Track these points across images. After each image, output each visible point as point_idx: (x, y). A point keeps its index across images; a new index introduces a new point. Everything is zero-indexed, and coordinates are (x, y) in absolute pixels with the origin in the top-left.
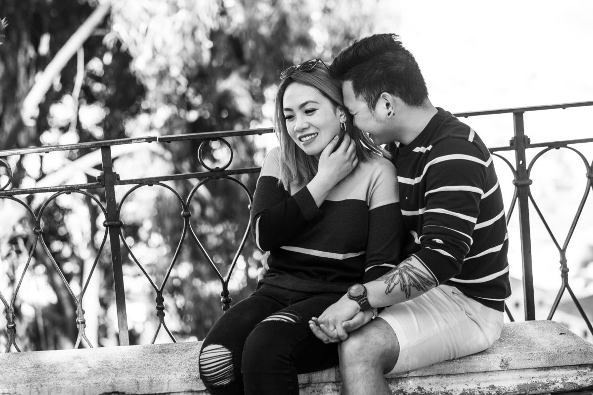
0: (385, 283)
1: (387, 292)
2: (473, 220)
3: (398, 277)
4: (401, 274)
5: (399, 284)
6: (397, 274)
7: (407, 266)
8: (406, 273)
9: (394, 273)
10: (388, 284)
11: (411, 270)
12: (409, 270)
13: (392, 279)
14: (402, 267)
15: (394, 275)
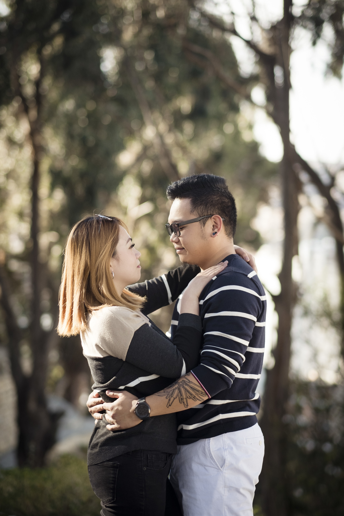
0: (166, 398)
1: (168, 406)
2: (246, 343)
3: (177, 391)
4: (179, 389)
5: (178, 397)
6: (176, 388)
7: (184, 381)
8: (183, 387)
9: (174, 387)
10: (168, 399)
11: (188, 385)
12: (186, 384)
13: (172, 394)
14: (181, 382)
15: (174, 389)
